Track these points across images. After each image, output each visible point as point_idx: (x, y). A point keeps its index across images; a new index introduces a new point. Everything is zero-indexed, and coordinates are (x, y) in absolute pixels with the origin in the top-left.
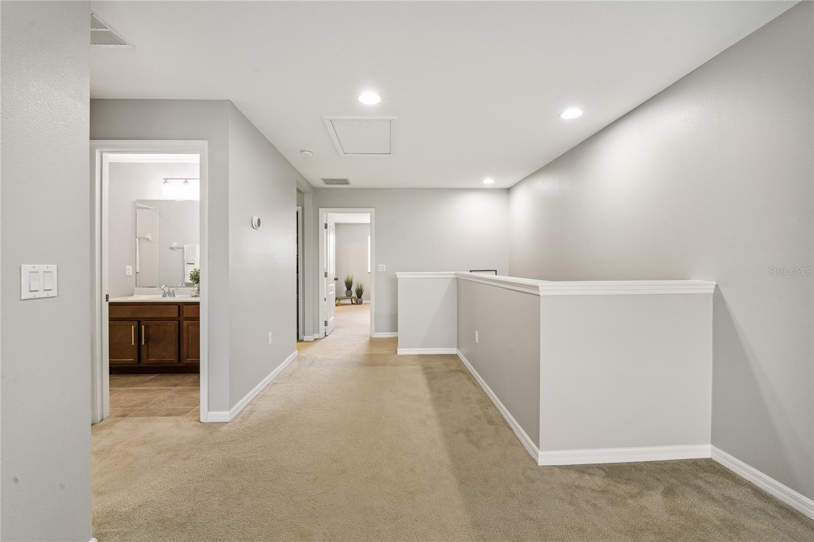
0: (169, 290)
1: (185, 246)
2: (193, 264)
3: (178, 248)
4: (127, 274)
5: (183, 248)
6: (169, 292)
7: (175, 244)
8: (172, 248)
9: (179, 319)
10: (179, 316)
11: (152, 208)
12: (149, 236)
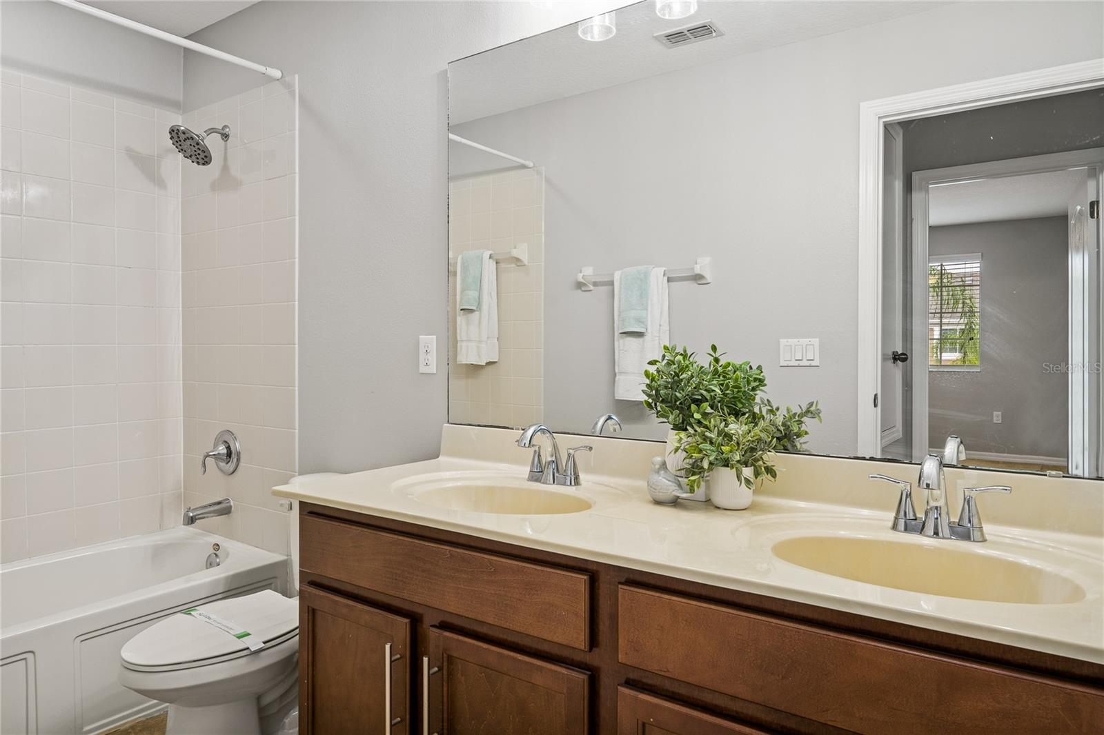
0: (555, 448)
1: (617, 276)
2: (639, 335)
3: (595, 284)
4: (422, 369)
5: (612, 283)
6: (556, 463)
7: (588, 272)
8: (580, 285)
9: (593, 659)
10: (593, 641)
11: (531, 164)
12: (521, 252)
